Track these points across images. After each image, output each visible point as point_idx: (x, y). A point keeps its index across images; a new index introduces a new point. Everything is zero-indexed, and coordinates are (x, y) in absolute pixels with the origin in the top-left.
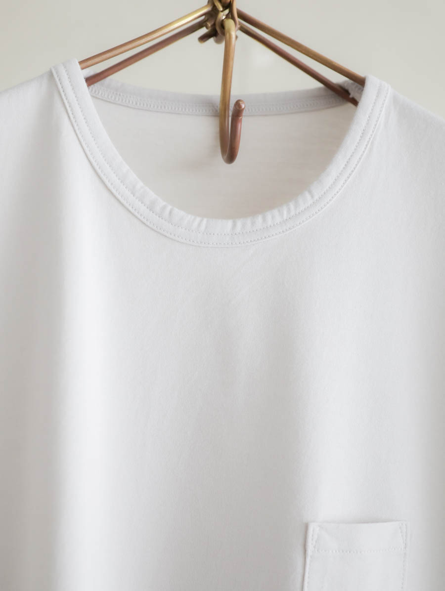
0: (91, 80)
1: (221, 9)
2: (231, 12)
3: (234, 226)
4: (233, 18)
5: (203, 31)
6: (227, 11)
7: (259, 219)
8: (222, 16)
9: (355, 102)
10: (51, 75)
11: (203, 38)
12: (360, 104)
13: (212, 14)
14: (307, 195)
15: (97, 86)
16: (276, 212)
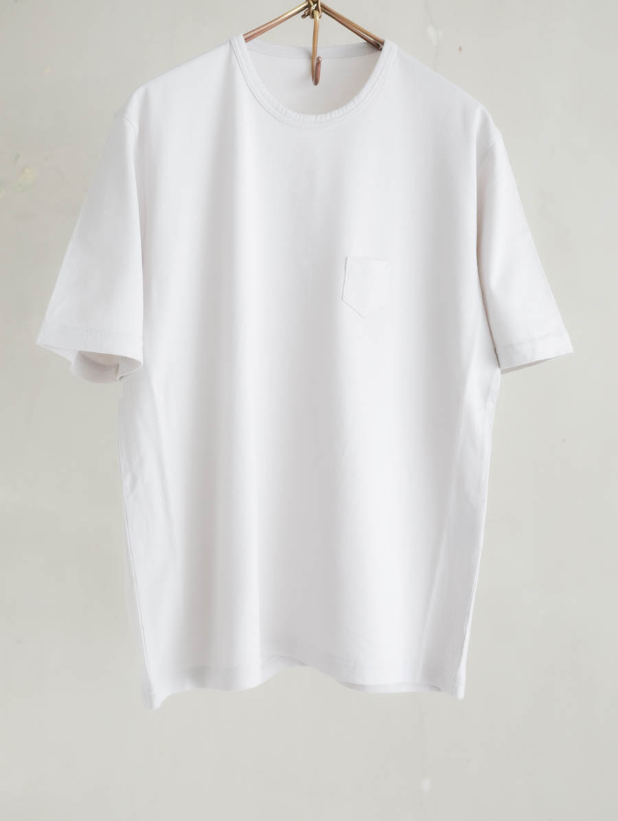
0: (247, 40)
1: (312, 4)
2: (317, 6)
3: (316, 118)
4: (319, 11)
5: (303, 13)
6: (316, 5)
7: (328, 115)
8: (313, 7)
9: (381, 50)
10: (230, 41)
11: (304, 16)
12: (383, 50)
13: (309, 6)
14: (352, 103)
15: (250, 42)
16: (336, 111)
